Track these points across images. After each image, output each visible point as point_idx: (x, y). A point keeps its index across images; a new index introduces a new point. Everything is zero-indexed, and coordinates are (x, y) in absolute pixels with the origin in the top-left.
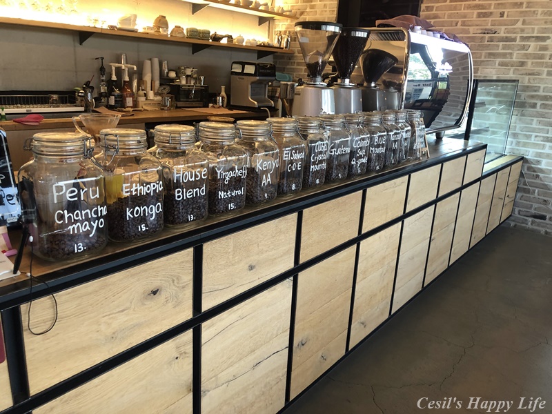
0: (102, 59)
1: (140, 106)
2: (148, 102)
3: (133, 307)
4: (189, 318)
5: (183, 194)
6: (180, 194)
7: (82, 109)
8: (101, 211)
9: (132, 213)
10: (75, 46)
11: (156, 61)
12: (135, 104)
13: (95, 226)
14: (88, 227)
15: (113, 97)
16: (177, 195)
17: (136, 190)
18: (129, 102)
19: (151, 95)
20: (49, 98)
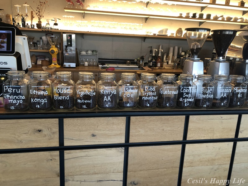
0: (151, 47)
1: (164, 67)
2: (168, 65)
3: (29, 133)
4: (57, 146)
5: (57, 97)
6: (56, 97)
7: (138, 67)
8: (21, 97)
9: (34, 100)
10: (142, 43)
11: (176, 48)
12: (162, 66)
13: (18, 102)
14: (16, 102)
15: (152, 63)
16: (55, 97)
17: (35, 93)
18: (159, 65)
19: (170, 62)
20: (126, 62)
